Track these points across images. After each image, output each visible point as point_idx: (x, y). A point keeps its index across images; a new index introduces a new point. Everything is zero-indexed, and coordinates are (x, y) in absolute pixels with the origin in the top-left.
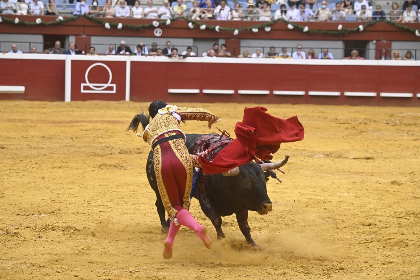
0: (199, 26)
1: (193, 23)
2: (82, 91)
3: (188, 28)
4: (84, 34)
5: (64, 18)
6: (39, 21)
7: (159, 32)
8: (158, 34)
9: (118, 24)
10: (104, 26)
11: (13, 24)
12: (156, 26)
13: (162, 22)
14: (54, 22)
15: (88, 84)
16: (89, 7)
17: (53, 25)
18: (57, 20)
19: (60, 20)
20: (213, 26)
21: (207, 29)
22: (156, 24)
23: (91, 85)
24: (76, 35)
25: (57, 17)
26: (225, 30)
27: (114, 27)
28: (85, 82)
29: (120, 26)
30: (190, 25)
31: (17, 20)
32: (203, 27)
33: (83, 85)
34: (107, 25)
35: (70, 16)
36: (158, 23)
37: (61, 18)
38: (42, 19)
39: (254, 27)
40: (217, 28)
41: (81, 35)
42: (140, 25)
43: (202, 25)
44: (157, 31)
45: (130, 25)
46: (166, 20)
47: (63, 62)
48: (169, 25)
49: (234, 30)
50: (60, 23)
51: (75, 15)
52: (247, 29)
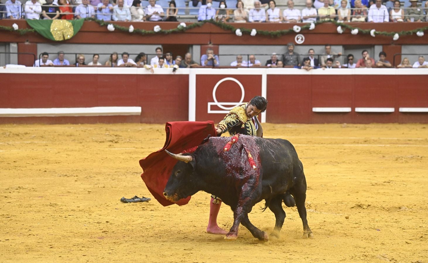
0: (350, 30)
1: (343, 27)
2: (209, 112)
3: (337, 33)
4: (210, 43)
5: (186, 24)
6: (157, 29)
7: (301, 38)
8: (300, 42)
9: (251, 31)
10: (234, 33)
11: (127, 32)
12: (298, 31)
13: (305, 26)
14: (175, 29)
15: (216, 103)
16: (216, 10)
17: (174, 33)
18: (179, 26)
19: (182, 27)
20: (367, 30)
21: (360, 33)
22: (297, 29)
23: (219, 104)
24: (201, 45)
25: (179, 24)
26: (382, 34)
27: (246, 33)
28: (213, 101)
29: (254, 32)
30: (339, 29)
31: (131, 29)
32: (355, 31)
33: (209, 104)
34: (238, 32)
35: (194, 22)
36: (300, 28)
37: (183, 24)
38: (160, 27)
39: (419, 30)
40: (372, 32)
41: (207, 44)
42: (278, 31)
43: (354, 29)
44: (299, 37)
45: (265, 31)
46: (310, 24)
47: (187, 77)
48: (313, 30)
49: (394, 35)
50: (183, 31)
51: (200, 21)
52: (410, 33)
